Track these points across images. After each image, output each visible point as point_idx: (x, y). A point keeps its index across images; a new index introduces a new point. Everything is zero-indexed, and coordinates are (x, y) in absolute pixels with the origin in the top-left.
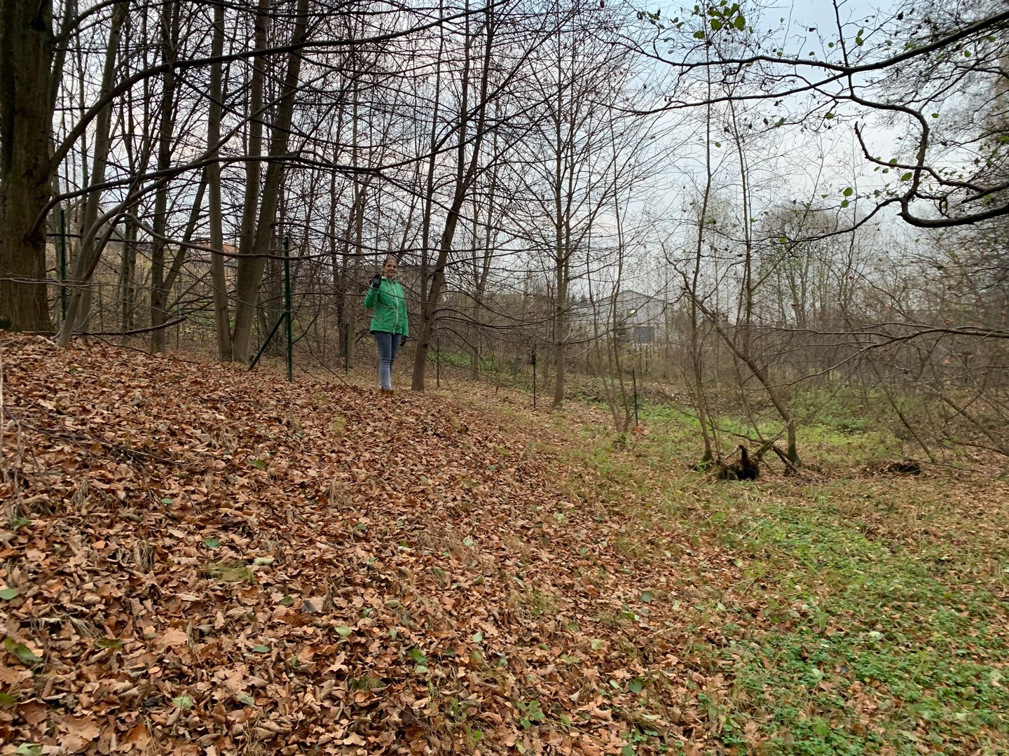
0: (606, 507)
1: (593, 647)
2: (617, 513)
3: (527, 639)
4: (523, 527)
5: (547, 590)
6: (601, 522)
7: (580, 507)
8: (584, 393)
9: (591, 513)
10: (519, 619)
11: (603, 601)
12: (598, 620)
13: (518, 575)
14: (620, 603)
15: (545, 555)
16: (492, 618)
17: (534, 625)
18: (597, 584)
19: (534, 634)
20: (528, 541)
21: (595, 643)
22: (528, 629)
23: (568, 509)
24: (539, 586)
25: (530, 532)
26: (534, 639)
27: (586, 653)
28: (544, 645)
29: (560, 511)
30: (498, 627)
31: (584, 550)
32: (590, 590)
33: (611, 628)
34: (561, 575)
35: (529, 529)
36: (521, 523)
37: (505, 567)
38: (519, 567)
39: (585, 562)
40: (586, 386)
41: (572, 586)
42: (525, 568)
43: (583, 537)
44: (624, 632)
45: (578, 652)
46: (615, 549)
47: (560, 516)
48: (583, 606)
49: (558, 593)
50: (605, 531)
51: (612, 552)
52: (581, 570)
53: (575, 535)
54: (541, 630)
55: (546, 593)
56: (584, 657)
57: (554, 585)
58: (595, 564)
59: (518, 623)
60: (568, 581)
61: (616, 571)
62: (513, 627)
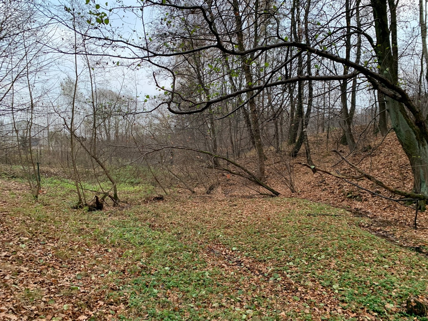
0: (44, 236)
1: (65, 309)
6: (45, 244)
9: (38, 240)
11: (61, 285)
12: (62, 295)
13: (14, 284)
14: (68, 283)
15: (25, 269)
16: (11, 311)
17: (34, 308)
18: (55, 277)
19: (35, 312)
20: (12, 263)
22: (31, 311)
23: (26, 241)
24: (27, 286)
26: (36, 315)
27: (63, 313)
28: (42, 316)
29: (23, 243)
30: (15, 314)
31: (41, 261)
32: (53, 281)
33: (70, 297)
34: (36, 277)
35: (9, 256)
36: (4, 254)
38: (13, 279)
39: (43, 267)
41: (44, 281)
43: (39, 254)
44: (76, 297)
45: (60, 314)
47: (23, 246)
48: (53, 290)
49: (38, 287)
50: (49, 249)
51: (55, 258)
52: (45, 271)
53: (34, 254)
54: (38, 309)
55: (32, 289)
57: (35, 283)
58: (49, 267)
59: (24, 309)
60: (41, 279)
61: (60, 267)
62: (22, 312)
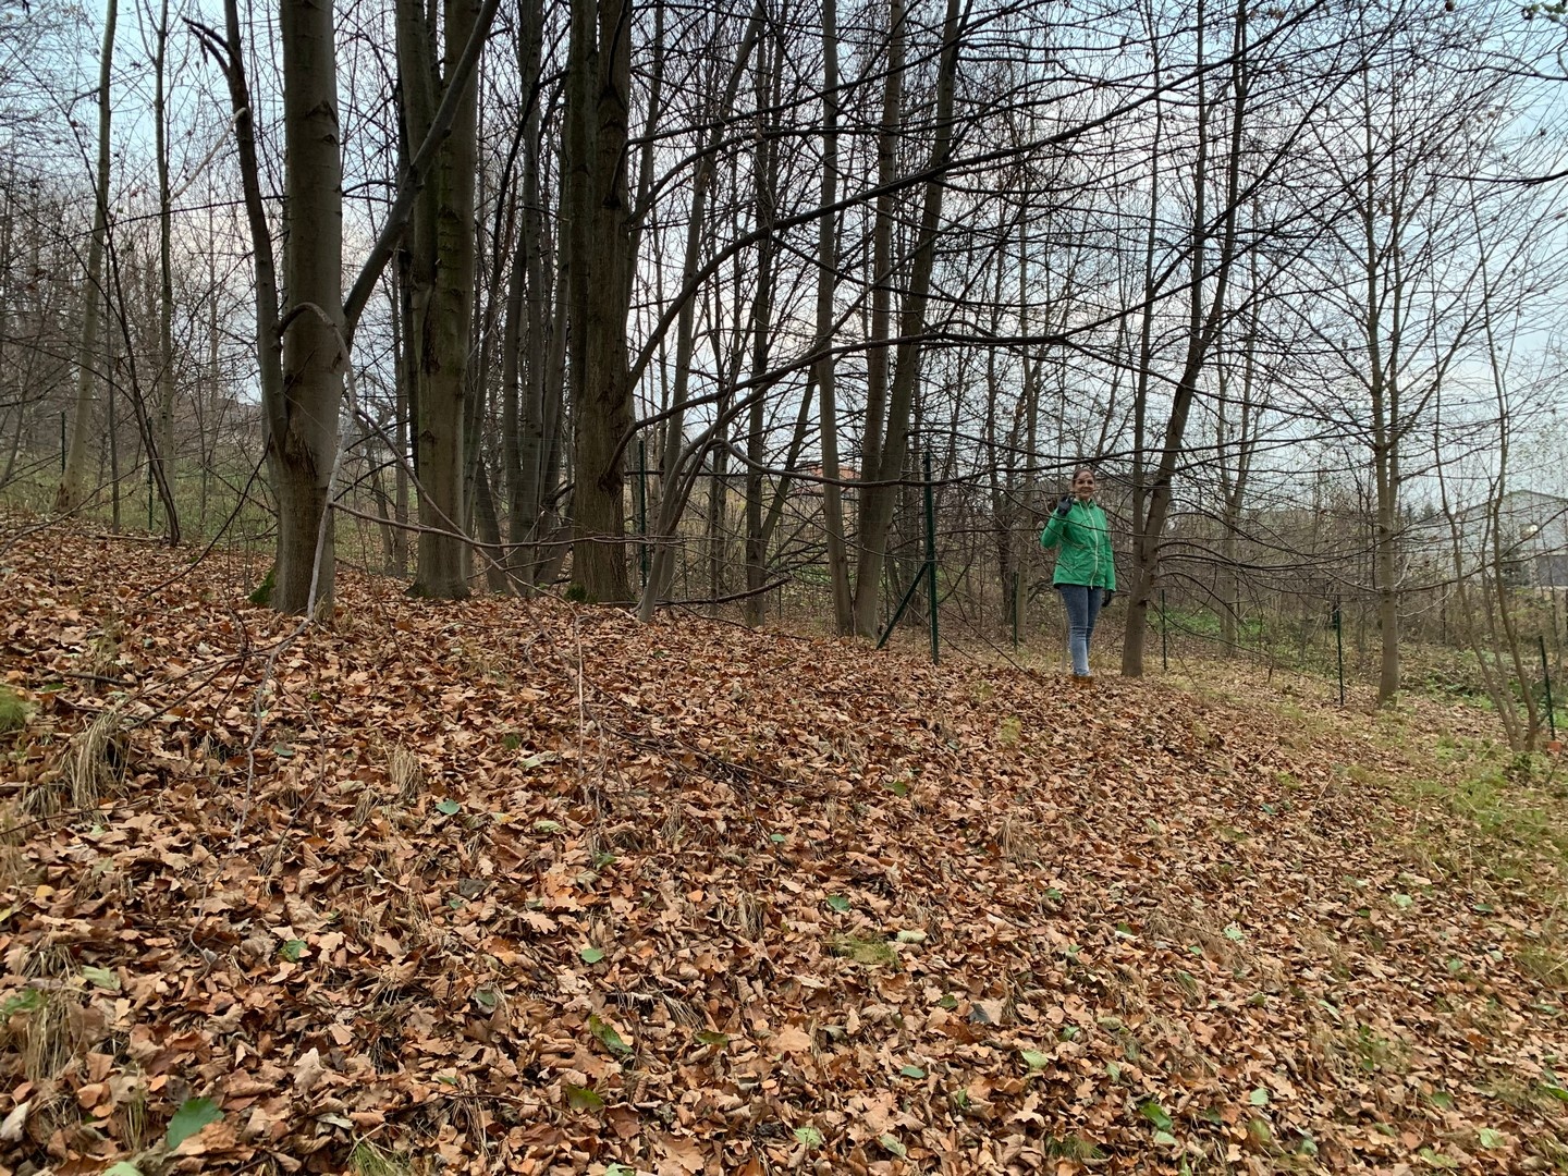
0: (1496, 887)
1: (1485, 1142)
2: (1521, 901)
3: (1352, 1112)
4: (1331, 914)
5: (1385, 1030)
6: (1488, 915)
7: (1442, 886)
8: (1438, 679)
9: (1465, 897)
10: (1334, 1074)
11: (1501, 1061)
12: (1491, 1094)
13: (1327, 998)
14: (1535, 1068)
15: (1377, 966)
16: (1284, 1067)
17: (1363, 1089)
18: (1484, 1028)
19: (1365, 1105)
20: (1344, 940)
21: (1488, 1136)
22: (1353, 1095)
23: (1419, 888)
24: (1370, 1020)
25: (1346, 924)
26: (1364, 1114)
27: (1471, 1152)
28: (1385, 1126)
29: (1404, 890)
30: (1296, 1084)
31: (1454, 964)
32: (1472, 1037)
33: (1521, 1112)
34: (1411, 1004)
35: (1344, 919)
36: (1327, 906)
37: (1303, 981)
38: (1329, 983)
39: (1456, 985)
40: (1443, 667)
41: (1435, 1026)
42: (1341, 987)
43: (1453, 940)
44: (1548, 1124)
45: (1454, 1148)
46: (1523, 968)
47: (1404, 900)
48: (1458, 1065)
49: (1408, 1037)
50: (1498, 932)
51: (1513, 972)
52: (1452, 999)
53: (1436, 935)
54: (1379, 1100)
55: (1385, 1035)
56: (1466, 1158)
57: (1399, 1022)
58: (1479, 991)
59: (1333, 1080)
60: (1426, 1017)
61: (1525, 1007)
62: (1323, 1087)
